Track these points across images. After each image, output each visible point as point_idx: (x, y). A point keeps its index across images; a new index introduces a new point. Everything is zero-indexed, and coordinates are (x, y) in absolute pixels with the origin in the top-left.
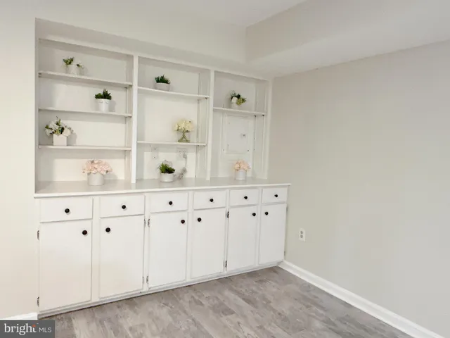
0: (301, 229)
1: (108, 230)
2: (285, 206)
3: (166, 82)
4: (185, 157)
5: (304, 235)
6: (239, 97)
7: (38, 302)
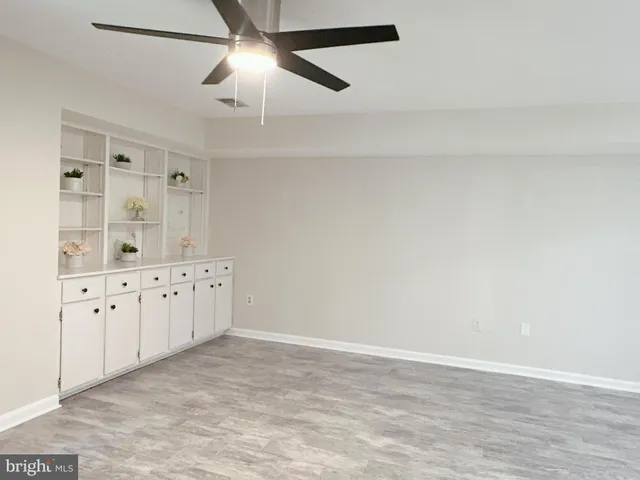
0: (248, 296)
1: (113, 307)
2: (231, 277)
3: (128, 161)
4: (134, 236)
5: (252, 300)
6: (182, 175)
7: (59, 384)
